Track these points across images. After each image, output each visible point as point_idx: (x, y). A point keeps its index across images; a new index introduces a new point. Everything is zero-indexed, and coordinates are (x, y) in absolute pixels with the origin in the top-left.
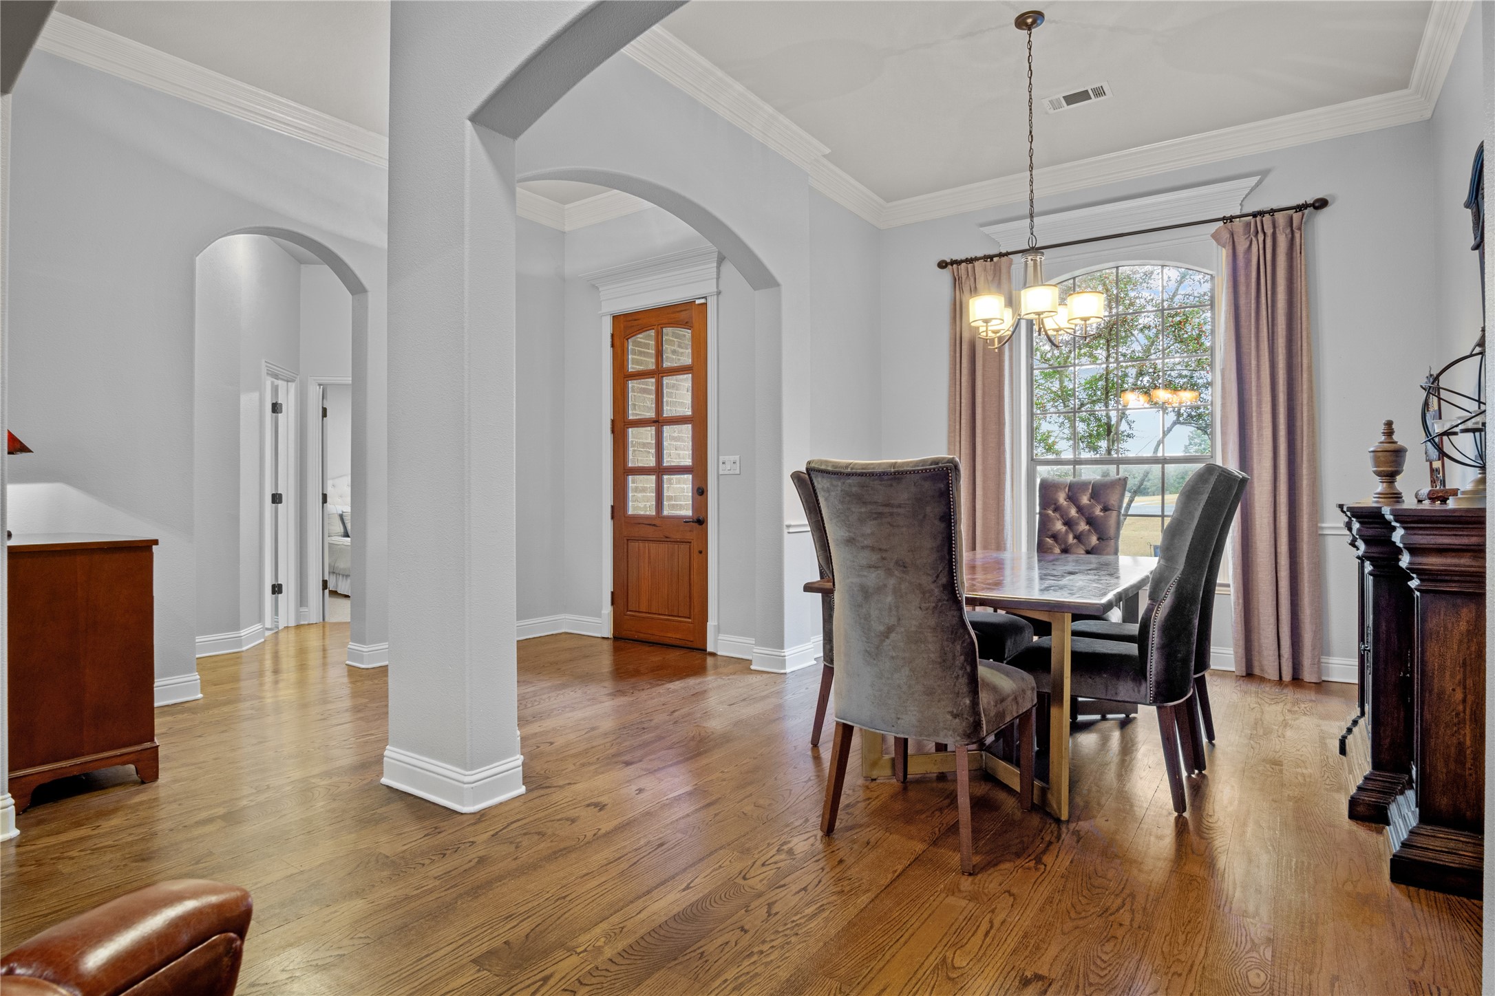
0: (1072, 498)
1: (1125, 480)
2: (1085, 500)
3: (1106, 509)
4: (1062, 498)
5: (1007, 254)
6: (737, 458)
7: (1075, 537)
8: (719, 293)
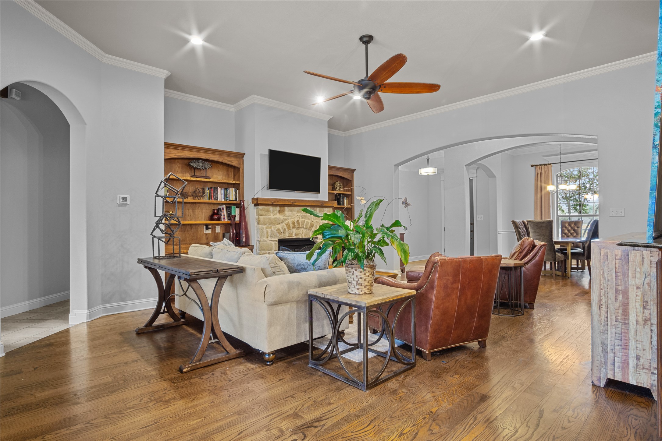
0: (570, 225)
1: (583, 221)
2: (573, 226)
3: (578, 228)
4: (567, 225)
5: (551, 164)
6: (482, 216)
7: (570, 234)
8: (477, 177)
